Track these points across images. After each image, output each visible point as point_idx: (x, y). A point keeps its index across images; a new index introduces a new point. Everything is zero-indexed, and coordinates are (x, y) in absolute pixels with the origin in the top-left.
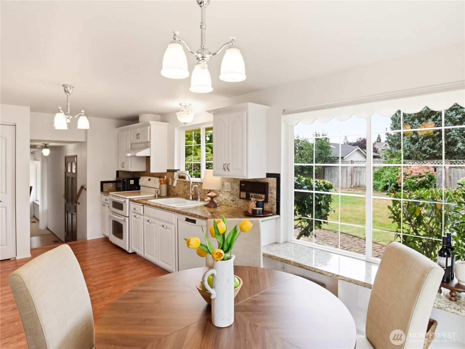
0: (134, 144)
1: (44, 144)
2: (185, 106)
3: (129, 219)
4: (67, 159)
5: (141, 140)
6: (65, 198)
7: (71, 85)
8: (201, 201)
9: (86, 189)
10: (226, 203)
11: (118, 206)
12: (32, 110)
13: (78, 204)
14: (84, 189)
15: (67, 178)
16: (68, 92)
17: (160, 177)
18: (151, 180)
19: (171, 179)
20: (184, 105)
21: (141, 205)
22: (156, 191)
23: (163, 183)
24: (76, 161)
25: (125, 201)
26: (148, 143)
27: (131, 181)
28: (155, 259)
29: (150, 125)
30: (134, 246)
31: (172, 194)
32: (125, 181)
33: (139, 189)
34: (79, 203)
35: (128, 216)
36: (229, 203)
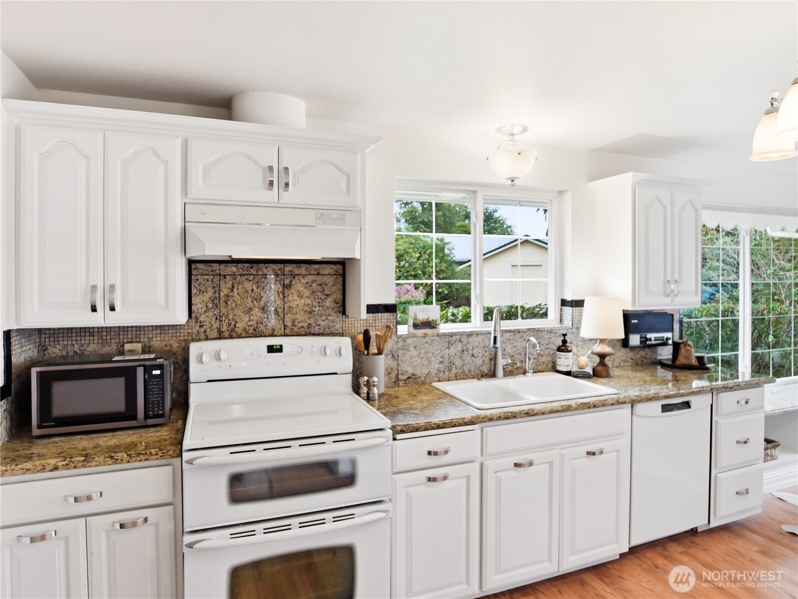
2: (513, 134)
8: (535, 372)
18: (284, 350)
26: (348, 213)
29: (363, 151)
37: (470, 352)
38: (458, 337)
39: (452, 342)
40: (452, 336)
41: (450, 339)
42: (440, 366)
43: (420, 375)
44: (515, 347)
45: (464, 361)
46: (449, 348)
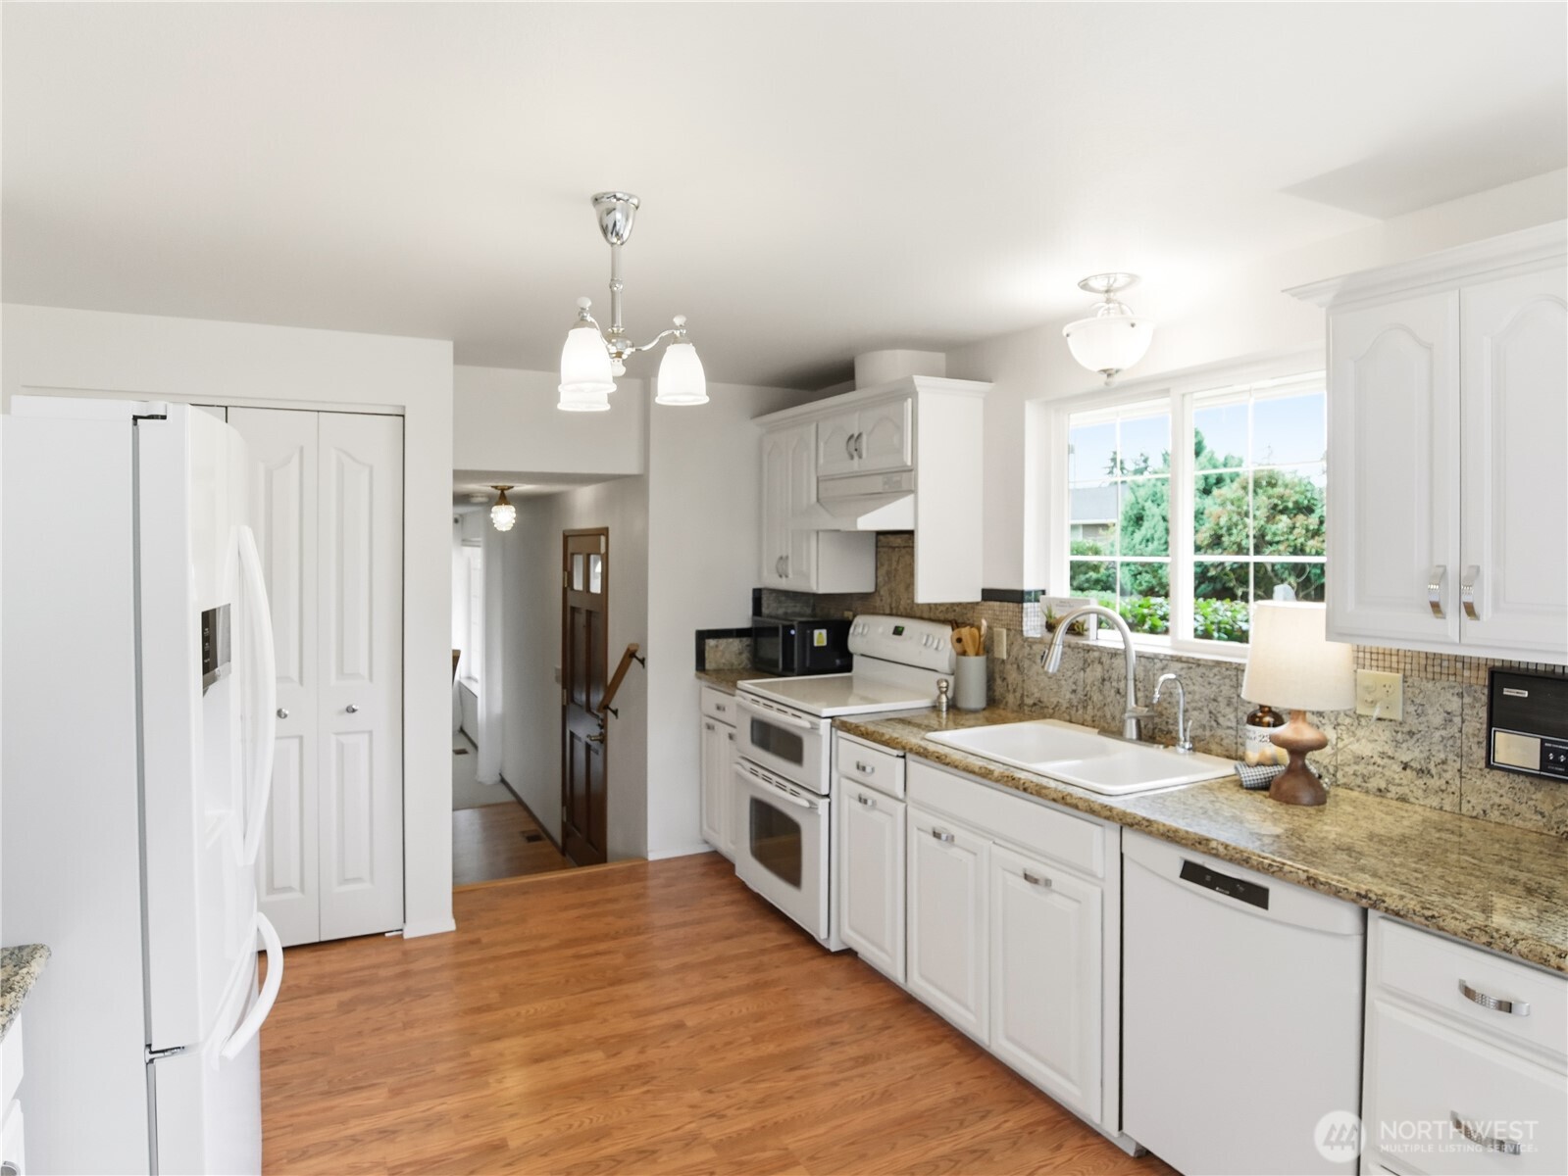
0: (832, 478)
1: (496, 487)
2: (1107, 291)
3: (830, 804)
4: (570, 541)
5: (870, 460)
6: (564, 687)
7: (631, 196)
8: (1193, 749)
9: (642, 661)
10: (1365, 779)
11: (783, 743)
12: (462, 356)
13: (610, 714)
14: (639, 660)
15: (569, 612)
16: (617, 234)
17: (955, 624)
18: (905, 633)
19: (1005, 631)
20: (1099, 284)
21: (895, 752)
22: (938, 683)
23: (970, 650)
24: (603, 550)
25: (814, 728)
26: (905, 475)
27: (816, 632)
28: (971, 1017)
29: (914, 394)
30: (852, 928)
31: (1011, 698)
32: (793, 632)
33: (847, 667)
34: (615, 712)
35: (825, 791)
36: (1388, 782)
37: (1115, 684)
38: (1096, 654)
39: (1089, 661)
40: (1089, 651)
41: (1087, 655)
42: (1073, 696)
43: (1048, 705)
44: (1190, 693)
45: (1105, 698)
46: (1084, 670)
